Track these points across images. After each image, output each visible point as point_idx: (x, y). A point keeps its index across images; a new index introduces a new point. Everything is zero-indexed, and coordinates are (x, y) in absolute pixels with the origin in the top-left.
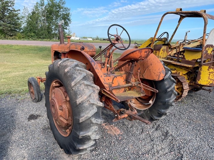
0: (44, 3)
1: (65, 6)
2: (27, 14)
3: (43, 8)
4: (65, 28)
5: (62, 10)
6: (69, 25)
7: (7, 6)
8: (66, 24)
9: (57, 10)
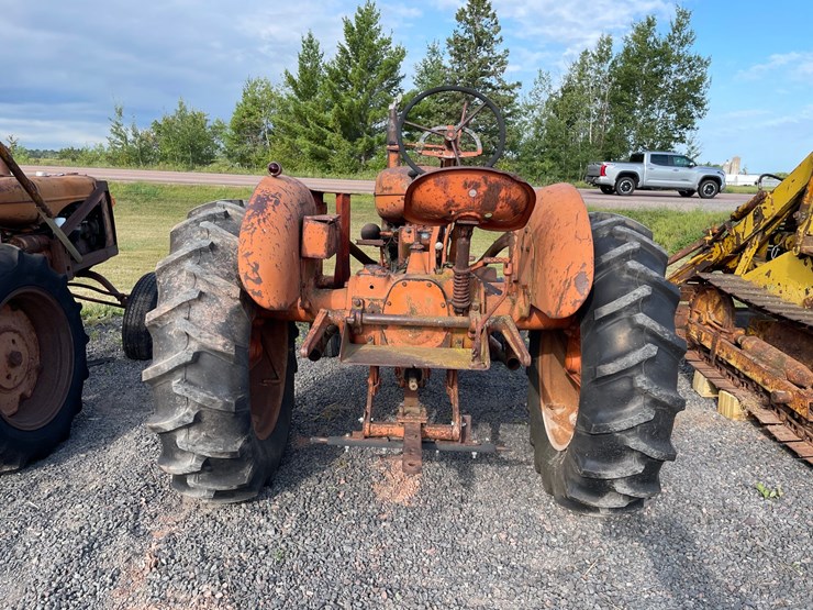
0: (609, 49)
1: (690, 51)
2: (545, 97)
3: (606, 67)
4: (677, 136)
5: (674, 67)
6: (695, 126)
7: (483, 74)
8: (685, 121)
9: (654, 70)
